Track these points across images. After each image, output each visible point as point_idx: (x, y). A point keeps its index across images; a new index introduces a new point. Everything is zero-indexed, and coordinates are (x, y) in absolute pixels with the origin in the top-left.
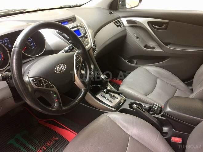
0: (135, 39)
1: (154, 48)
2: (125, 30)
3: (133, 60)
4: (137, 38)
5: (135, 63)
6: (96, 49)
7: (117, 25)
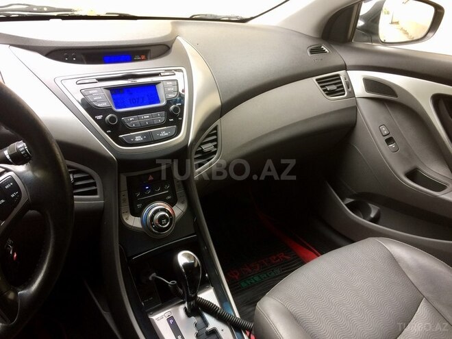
0: (381, 142)
1: (440, 187)
2: (355, 108)
3: (370, 205)
4: (389, 141)
5: (372, 215)
6: (215, 153)
7: (324, 91)
